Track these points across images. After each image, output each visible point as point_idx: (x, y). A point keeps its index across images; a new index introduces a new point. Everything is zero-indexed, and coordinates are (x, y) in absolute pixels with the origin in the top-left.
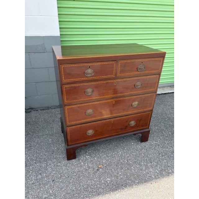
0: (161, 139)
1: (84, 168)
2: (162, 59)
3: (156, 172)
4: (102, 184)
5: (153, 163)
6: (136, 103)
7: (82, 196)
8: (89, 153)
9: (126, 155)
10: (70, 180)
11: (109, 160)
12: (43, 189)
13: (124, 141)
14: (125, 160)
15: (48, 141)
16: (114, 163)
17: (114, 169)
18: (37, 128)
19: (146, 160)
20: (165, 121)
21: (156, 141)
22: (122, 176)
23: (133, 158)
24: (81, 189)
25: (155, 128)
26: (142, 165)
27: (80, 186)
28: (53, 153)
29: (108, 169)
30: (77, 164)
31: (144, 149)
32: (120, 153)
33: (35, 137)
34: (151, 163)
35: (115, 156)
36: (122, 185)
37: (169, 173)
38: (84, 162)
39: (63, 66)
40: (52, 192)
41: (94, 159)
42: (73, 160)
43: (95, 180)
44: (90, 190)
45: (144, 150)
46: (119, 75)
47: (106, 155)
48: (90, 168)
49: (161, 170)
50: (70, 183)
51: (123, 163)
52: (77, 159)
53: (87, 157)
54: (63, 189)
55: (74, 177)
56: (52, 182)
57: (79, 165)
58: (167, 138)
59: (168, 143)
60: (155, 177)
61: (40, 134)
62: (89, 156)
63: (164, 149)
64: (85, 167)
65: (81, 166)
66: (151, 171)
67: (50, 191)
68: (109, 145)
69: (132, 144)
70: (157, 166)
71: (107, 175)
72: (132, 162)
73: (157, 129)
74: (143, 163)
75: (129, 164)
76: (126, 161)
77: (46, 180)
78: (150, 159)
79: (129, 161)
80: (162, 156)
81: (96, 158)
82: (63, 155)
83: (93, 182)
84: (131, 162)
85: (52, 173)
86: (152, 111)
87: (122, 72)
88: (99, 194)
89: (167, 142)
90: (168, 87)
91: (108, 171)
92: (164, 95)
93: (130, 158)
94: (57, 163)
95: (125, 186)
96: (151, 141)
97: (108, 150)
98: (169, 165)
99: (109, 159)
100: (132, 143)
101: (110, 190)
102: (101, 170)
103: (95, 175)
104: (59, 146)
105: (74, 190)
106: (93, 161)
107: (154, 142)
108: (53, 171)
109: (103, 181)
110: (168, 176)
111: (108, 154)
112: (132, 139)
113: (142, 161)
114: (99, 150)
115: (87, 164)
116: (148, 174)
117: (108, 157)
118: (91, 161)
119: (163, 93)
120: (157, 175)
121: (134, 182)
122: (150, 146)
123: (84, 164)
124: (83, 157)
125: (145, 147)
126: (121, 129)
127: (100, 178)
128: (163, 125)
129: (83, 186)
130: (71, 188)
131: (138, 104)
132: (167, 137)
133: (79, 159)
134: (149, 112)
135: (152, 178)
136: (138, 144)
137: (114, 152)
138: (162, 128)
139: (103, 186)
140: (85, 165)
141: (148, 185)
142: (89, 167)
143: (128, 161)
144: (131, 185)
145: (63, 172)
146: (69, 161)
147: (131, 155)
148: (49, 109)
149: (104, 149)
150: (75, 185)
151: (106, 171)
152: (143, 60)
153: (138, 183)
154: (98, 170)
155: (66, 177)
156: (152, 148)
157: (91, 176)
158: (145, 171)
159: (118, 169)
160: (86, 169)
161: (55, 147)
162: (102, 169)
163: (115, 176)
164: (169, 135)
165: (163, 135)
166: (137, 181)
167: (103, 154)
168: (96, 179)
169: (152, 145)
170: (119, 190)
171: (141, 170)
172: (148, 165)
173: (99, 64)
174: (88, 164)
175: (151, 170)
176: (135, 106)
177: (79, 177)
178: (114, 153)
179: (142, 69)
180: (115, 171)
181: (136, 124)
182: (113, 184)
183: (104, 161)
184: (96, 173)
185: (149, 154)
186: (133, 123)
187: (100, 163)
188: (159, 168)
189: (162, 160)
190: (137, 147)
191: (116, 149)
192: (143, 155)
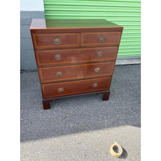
0: (120, 99)
1: (55, 116)
2: (120, 33)
3: (109, 123)
5: (109, 116)
6: (98, 69)
7: (50, 135)
8: (61, 106)
9: (89, 109)
10: (44, 123)
12: (23, 128)
13: (89, 99)
14: (87, 112)
15: (32, 95)
16: (79, 114)
17: (77, 119)
18: (26, 85)
19: (104, 114)
20: (127, 86)
21: (115, 101)
22: (82, 124)
23: (94, 112)
24: (50, 130)
25: (117, 90)
26: (99, 117)
27: (50, 128)
28: (34, 104)
29: (73, 118)
30: (51, 113)
31: (105, 106)
32: (85, 107)
33: (23, 91)
34: (107, 116)
35: (80, 109)
36: (81, 130)
37: (119, 124)
38: (56, 111)
39: (35, 35)
40: (29, 130)
42: (48, 110)
43: (62, 125)
44: (56, 131)
46: (82, 45)
48: (59, 116)
49: (113, 122)
50: (43, 125)
51: (85, 114)
52: (51, 109)
53: (59, 108)
54: (37, 129)
55: (47, 121)
56: (30, 123)
57: (52, 114)
58: (125, 99)
59: (124, 103)
60: (108, 126)
61: (27, 90)
63: (120, 107)
65: (53, 115)
67: (28, 129)
68: (77, 101)
69: (95, 101)
70: (111, 118)
71: (71, 122)
72: (92, 114)
73: (119, 92)
75: (90, 116)
76: (88, 114)
77: (26, 122)
78: (107, 113)
79: (90, 113)
81: (65, 110)
82: (42, 106)
83: (60, 126)
84: (91, 115)
85: (31, 117)
87: (85, 42)
88: (63, 134)
90: (136, 60)
92: (131, 65)
93: (91, 111)
94: (36, 111)
95: (83, 131)
96: (111, 100)
97: (76, 104)
98: (121, 118)
99: (75, 111)
100: (96, 101)
101: (71, 132)
103: (62, 121)
104: (39, 99)
105: (45, 130)
106: (63, 111)
107: (113, 101)
108: (32, 116)
109: (67, 126)
110: (118, 126)
111: (76, 107)
112: (96, 98)
113: (100, 114)
114: (69, 104)
115: (58, 114)
116: (103, 123)
117: (75, 109)
118: (61, 111)
119: (131, 64)
120: (110, 125)
121: (91, 128)
122: (109, 104)
123: (56, 113)
124: (56, 108)
125: (105, 104)
126: (86, 89)
127: (66, 123)
128: (124, 88)
129: (52, 128)
130: (43, 128)
131: (100, 70)
133: (53, 109)
135: (105, 126)
136: (100, 102)
137: (80, 106)
138: (123, 91)
139: (67, 129)
141: (101, 131)
143: (89, 114)
144: (88, 130)
145: (39, 117)
146: (45, 110)
147: (93, 109)
148: (36, 71)
149: (73, 103)
150: (46, 126)
151: (71, 119)
152: (103, 33)
153: (94, 129)
154: (65, 118)
155: (41, 121)
156: (110, 105)
157: (59, 122)
158: (101, 121)
159: (80, 118)
160: (57, 117)
161: (36, 100)
162: (68, 117)
163: (77, 123)
164: (127, 97)
165: (122, 97)
166: (93, 128)
168: (62, 124)
170: (78, 133)
171: (98, 120)
172: (104, 117)
173: (65, 34)
175: (106, 121)
176: (97, 71)
177: (50, 122)
178: (80, 107)
179: (102, 41)
180: (78, 120)
181: (98, 86)
182: (74, 129)
183: (71, 112)
184: (63, 120)
185: (107, 110)
186: (95, 85)
187: (68, 113)
188: (113, 120)
189: (116, 114)
190: (99, 104)
191: (82, 104)
192: (102, 110)
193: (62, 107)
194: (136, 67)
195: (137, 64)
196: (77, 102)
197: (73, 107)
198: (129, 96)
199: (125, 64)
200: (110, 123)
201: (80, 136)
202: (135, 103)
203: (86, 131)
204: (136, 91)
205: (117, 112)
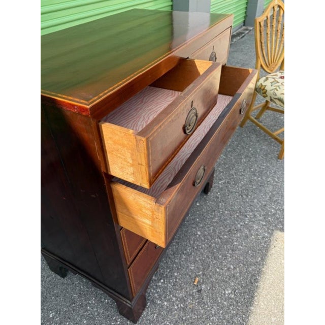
0: (223, 172)
1: (176, 310)
3: (263, 225)
4: (229, 309)
5: (249, 215)
9: (210, 230)
11: (197, 259)
14: (214, 240)
16: (208, 257)
17: (218, 268)
19: (237, 216)
21: (221, 180)
22: (238, 269)
23: (222, 228)
26: (240, 230)
29: (211, 276)
30: (159, 314)
31: (220, 202)
32: (199, 233)
34: (247, 217)
35: (198, 245)
36: (252, 283)
38: (165, 297)
41: (176, 278)
43: (213, 312)
45: (221, 204)
47: (184, 254)
49: (264, 218)
52: (149, 304)
53: (160, 284)
57: (164, 313)
58: (227, 166)
59: (235, 173)
60: (269, 233)
62: (162, 281)
63: (240, 185)
64: (177, 305)
65: (170, 311)
66: (257, 229)
70: (255, 215)
71: (219, 286)
72: (226, 235)
74: (239, 226)
75: (227, 242)
76: (219, 240)
78: (240, 212)
79: (221, 237)
80: (247, 196)
81: (176, 274)
82: (116, 320)
83: (215, 319)
84: (225, 237)
89: (232, 172)
91: (214, 280)
93: (217, 231)
95: (256, 281)
97: (178, 243)
98: (264, 203)
99: (195, 257)
100: (198, 204)
101: (247, 306)
102: (203, 286)
103: (204, 304)
106: (176, 282)
107: (220, 183)
109: (225, 303)
111: (186, 250)
113: (235, 224)
115: (174, 299)
116: (258, 235)
117: (189, 255)
118: (174, 285)
120: (268, 229)
121: (257, 262)
122: (222, 192)
123: (169, 301)
124: (154, 289)
125: (217, 197)
127: (215, 301)
133: (153, 301)
135: (267, 237)
136: (205, 199)
137: (189, 239)
139: (233, 310)
140: (173, 302)
141: (273, 252)
142: (183, 300)
143: (220, 239)
144: (260, 272)
146: (139, 322)
147: (215, 224)
151: (212, 283)
153: (263, 260)
154: (199, 291)
156: (225, 193)
157: (202, 312)
158: (252, 235)
159: (222, 262)
160: (183, 308)
161: (81, 321)
162: (203, 283)
163: (230, 277)
164: (225, 159)
165: (220, 164)
166: (260, 259)
167: (179, 256)
168: (212, 309)
169: (222, 188)
170: (256, 294)
171: (247, 237)
172: (246, 222)
174: (175, 297)
175: (255, 227)
178: (192, 242)
180: (222, 270)
182: (241, 293)
183: (192, 268)
184: (203, 299)
185: (232, 206)
187: (190, 276)
188: (260, 216)
189: (251, 202)
190: (208, 206)
191: (186, 232)
192: (226, 212)
193: (162, 276)
197: (181, 255)
200: (265, 225)
201: (266, 296)
203: (259, 276)
205: (248, 197)
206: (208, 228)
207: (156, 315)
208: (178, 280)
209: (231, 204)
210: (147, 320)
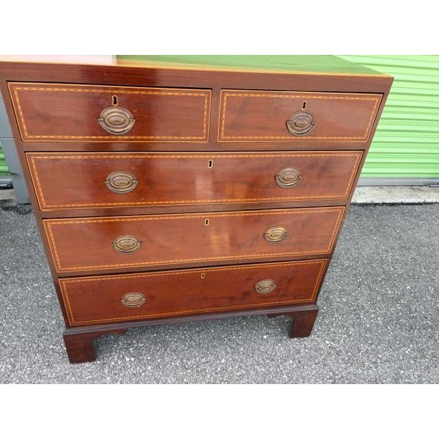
0: (350, 336)
6: (280, 230)
8: (136, 349)
13: (242, 328)
15: (43, 298)
18: (30, 257)
20: (375, 282)
21: (334, 341)
25: (341, 298)
28: (39, 336)
31: (294, 360)
32: (223, 361)
33: (14, 282)
35: (205, 370)
38: (115, 374)
39: (19, 88)
41: (144, 371)
42: (87, 364)
45: (291, 362)
46: (223, 137)
47: (181, 361)
52: (99, 362)
53: (128, 359)
59: (367, 352)
61: (30, 276)
62: (133, 359)
63: (351, 369)
68: (198, 332)
69: (262, 338)
73: (346, 303)
81: (149, 368)
86: (329, 257)
87: (233, 128)
92: (389, 208)
96: (318, 339)
97: (190, 347)
100: (265, 337)
106: (140, 374)
107: (327, 342)
111: (188, 360)
114: (166, 344)
117: (184, 367)
119: (388, 201)
122: (313, 353)
124: (118, 357)
125: (298, 352)
126: (232, 299)
128: (367, 292)
131: (285, 236)
132: (369, 330)
133: (104, 364)
134: (317, 261)
136: (281, 341)
137: (206, 355)
138: (361, 301)
146: (75, 366)
147: (252, 372)
149: (183, 341)
152: (309, 97)
156: (317, 358)
161: (53, 319)
164: (377, 325)
165: (360, 325)
167: (175, 357)
169: (321, 349)
176: (276, 239)
178: (204, 360)
179: (302, 126)
181: (278, 290)
186: (266, 285)
190: (274, 348)
191: (215, 347)
192: (285, 376)
193: (137, 356)
194: (403, 214)
195: (408, 204)
196: (195, 336)
197: (178, 358)
198: (386, 324)
199: (369, 202)
202: (405, 355)
204: (407, 306)
206: (240, 367)
207: (90, 377)
208: (143, 374)
209: (303, 374)
210: (81, 372)
